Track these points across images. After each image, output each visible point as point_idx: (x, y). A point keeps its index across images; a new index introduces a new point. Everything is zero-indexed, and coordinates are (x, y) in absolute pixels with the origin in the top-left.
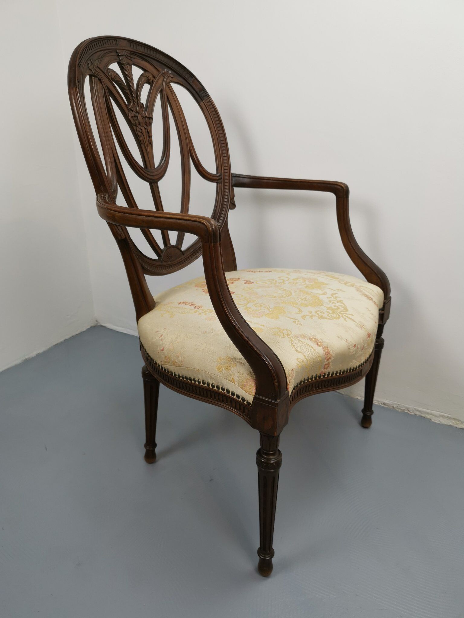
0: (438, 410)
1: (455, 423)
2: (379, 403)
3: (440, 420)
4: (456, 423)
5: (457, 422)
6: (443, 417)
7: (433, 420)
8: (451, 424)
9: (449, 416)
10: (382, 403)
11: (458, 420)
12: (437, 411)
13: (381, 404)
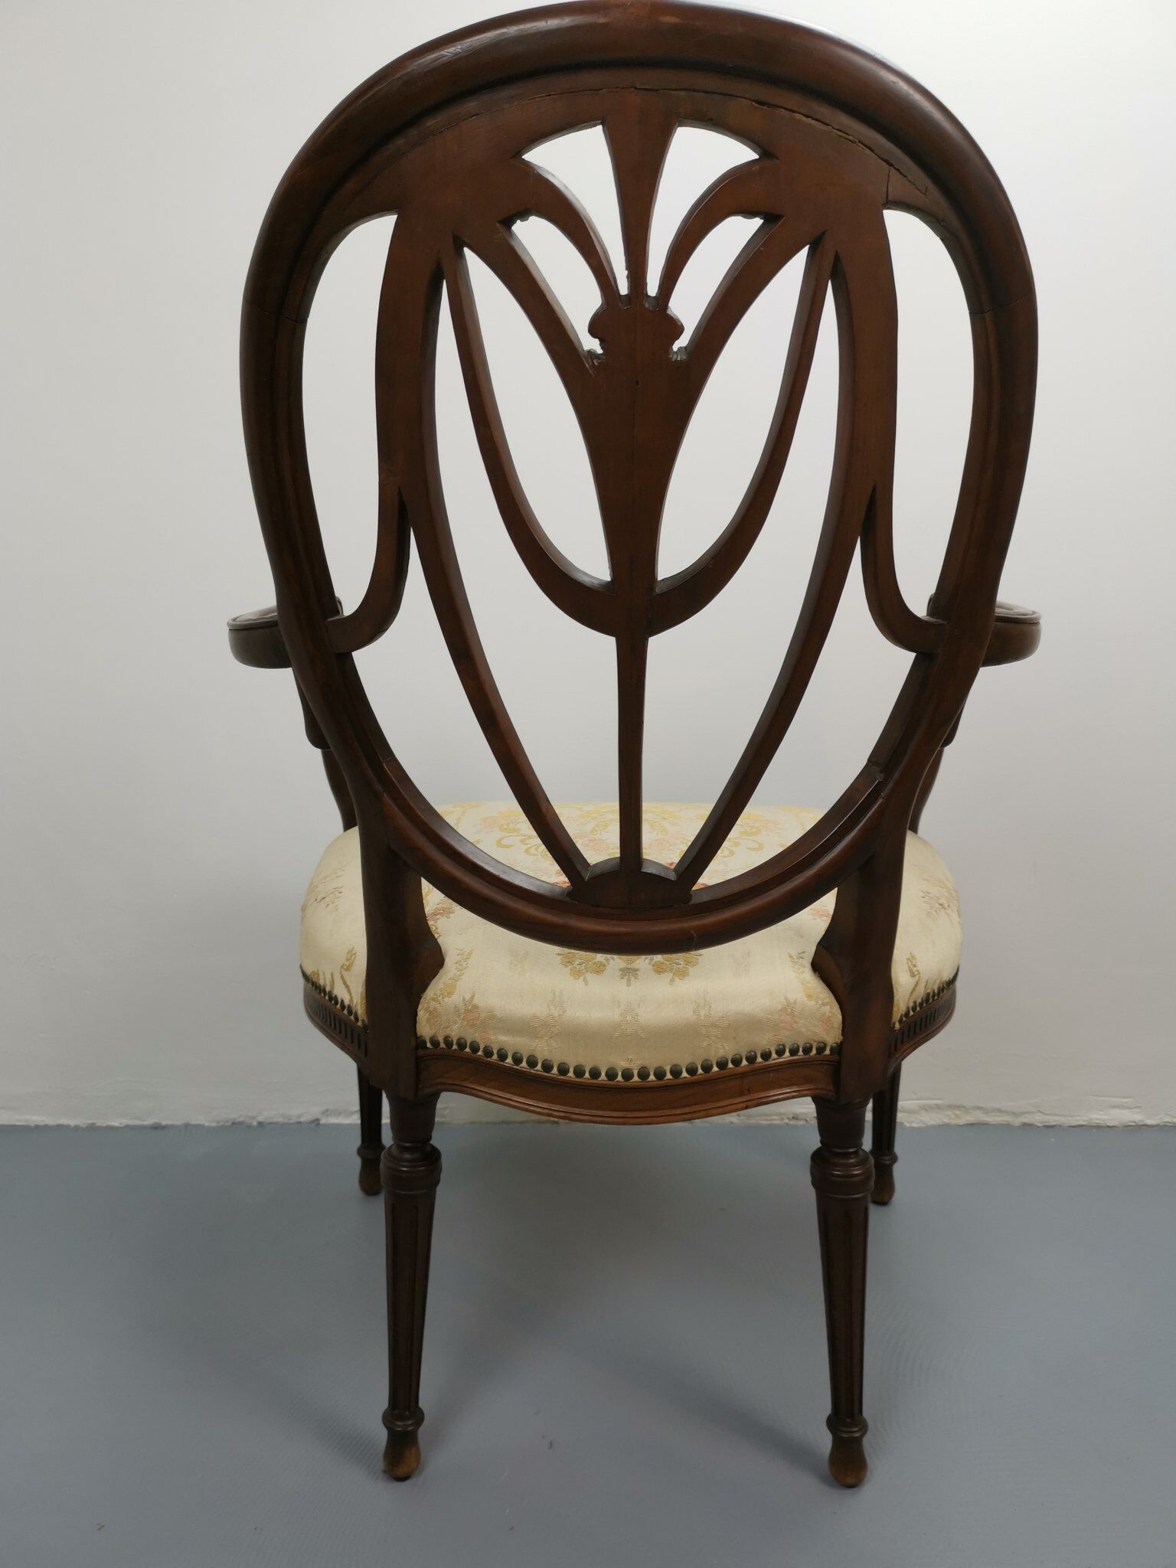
0: (915, 1097)
1: (952, 1116)
2: (783, 1119)
3: (921, 1118)
4: (955, 1115)
5: (957, 1112)
6: (926, 1109)
7: (907, 1125)
8: (946, 1121)
9: (939, 1102)
10: (791, 1117)
11: (958, 1107)
12: (913, 1099)
13: (787, 1121)
